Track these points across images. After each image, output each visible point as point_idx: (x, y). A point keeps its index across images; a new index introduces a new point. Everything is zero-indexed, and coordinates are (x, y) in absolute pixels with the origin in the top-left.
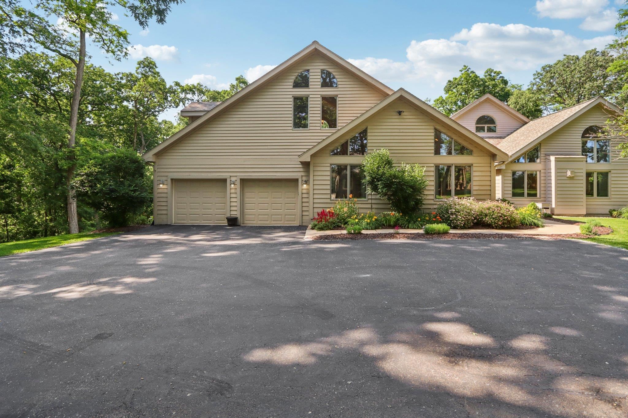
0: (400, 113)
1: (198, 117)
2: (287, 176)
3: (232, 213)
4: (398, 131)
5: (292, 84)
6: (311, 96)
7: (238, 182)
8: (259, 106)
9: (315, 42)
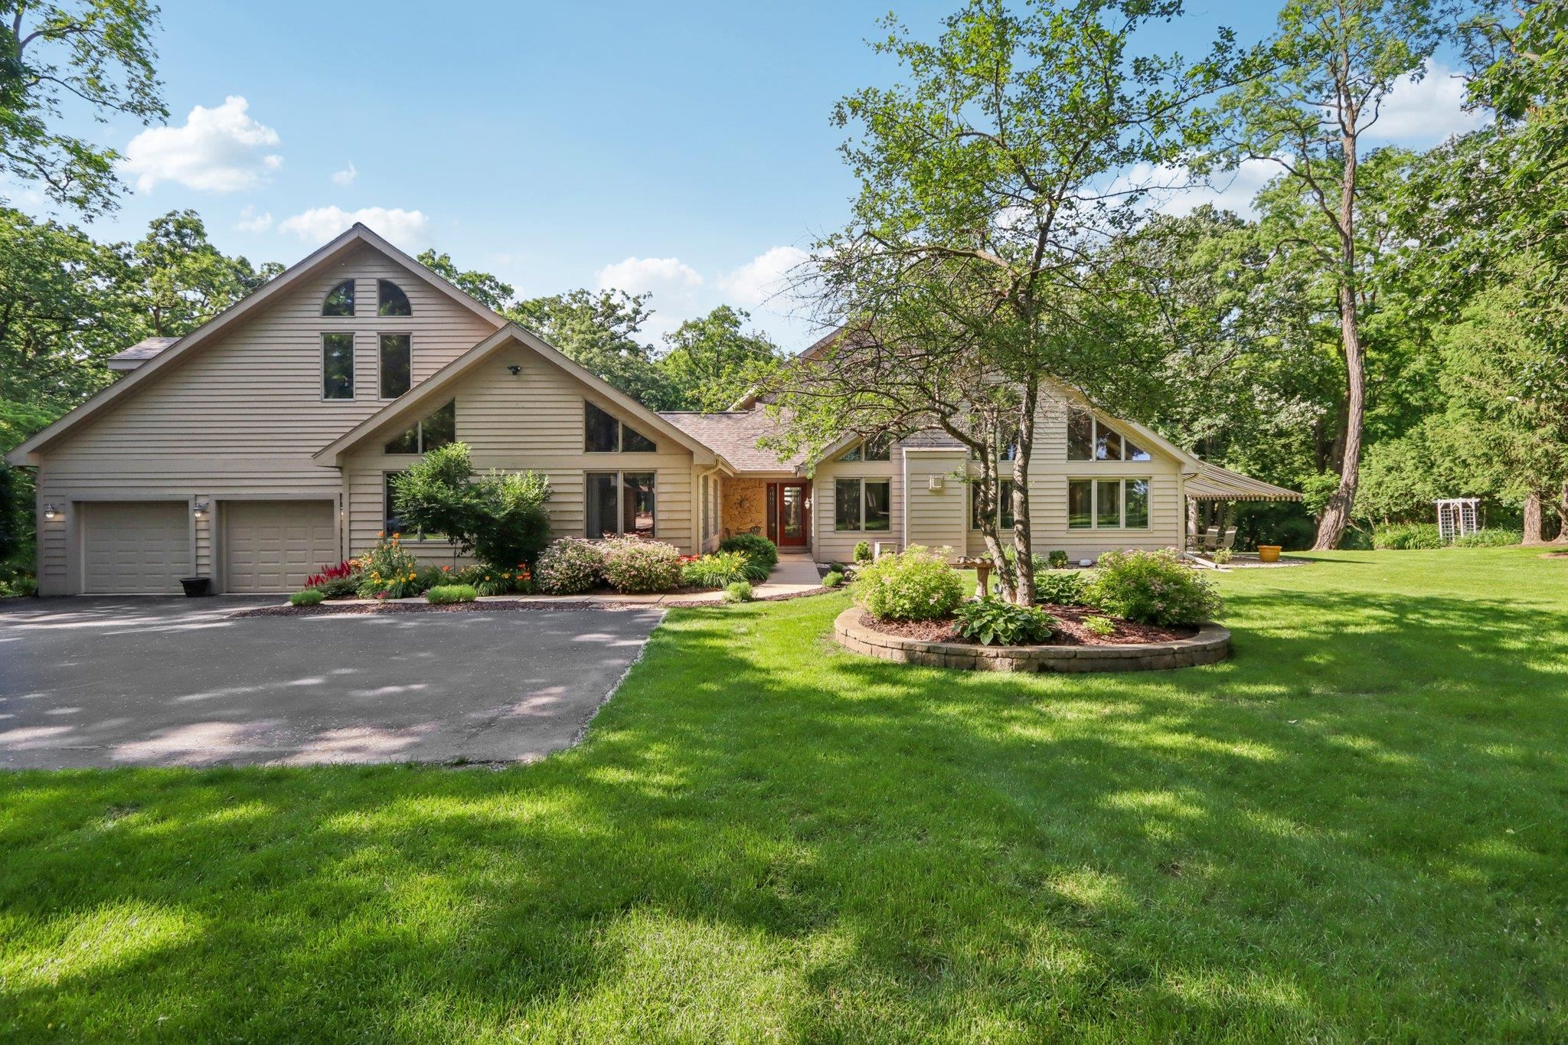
0: (515, 371)
1: (129, 372)
2: (310, 495)
3: (202, 570)
4: (514, 405)
5: (320, 308)
6: (358, 333)
7: (212, 508)
8: (255, 353)
9: (358, 225)
